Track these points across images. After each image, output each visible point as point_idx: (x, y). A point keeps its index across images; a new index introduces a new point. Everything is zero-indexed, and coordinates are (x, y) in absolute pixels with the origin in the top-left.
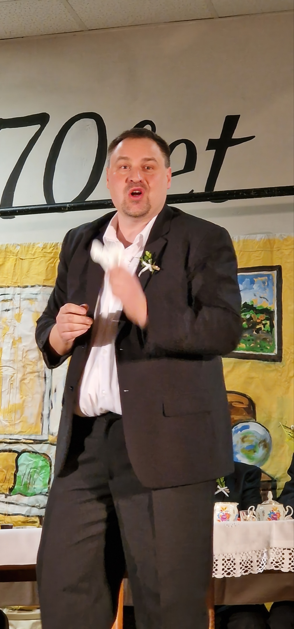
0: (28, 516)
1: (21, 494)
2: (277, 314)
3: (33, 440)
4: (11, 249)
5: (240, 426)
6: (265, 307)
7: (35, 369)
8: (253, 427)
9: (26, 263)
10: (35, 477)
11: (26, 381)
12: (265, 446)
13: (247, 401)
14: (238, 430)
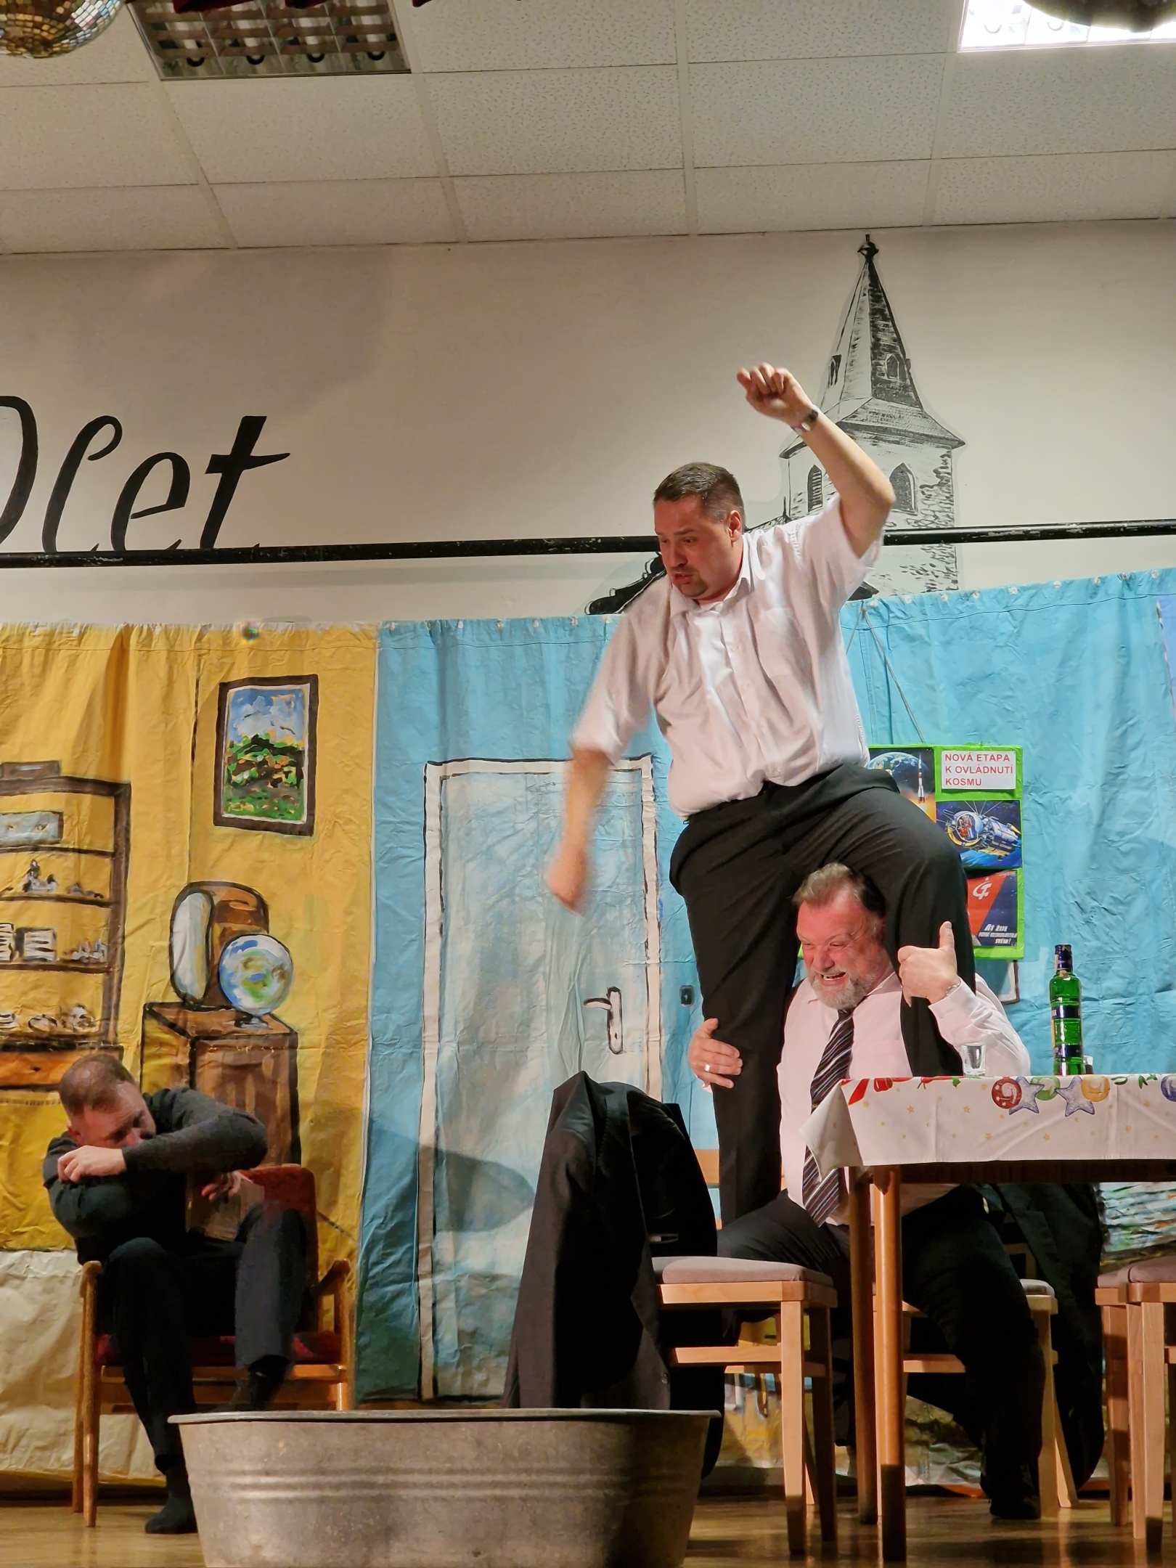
2: (309, 756)
5: (241, 941)
6: (289, 744)
8: (264, 944)
12: (282, 976)
13: (253, 901)
14: (238, 948)
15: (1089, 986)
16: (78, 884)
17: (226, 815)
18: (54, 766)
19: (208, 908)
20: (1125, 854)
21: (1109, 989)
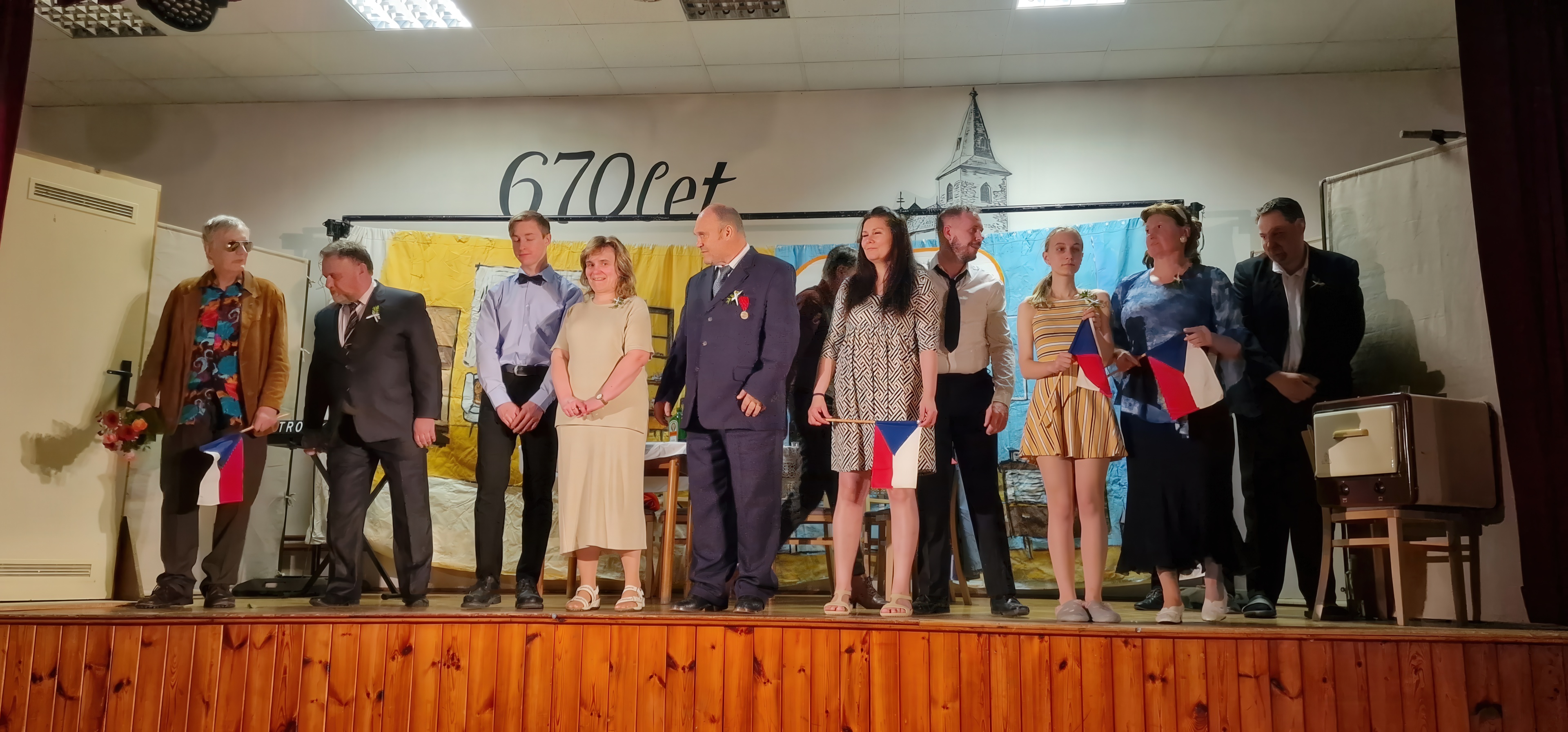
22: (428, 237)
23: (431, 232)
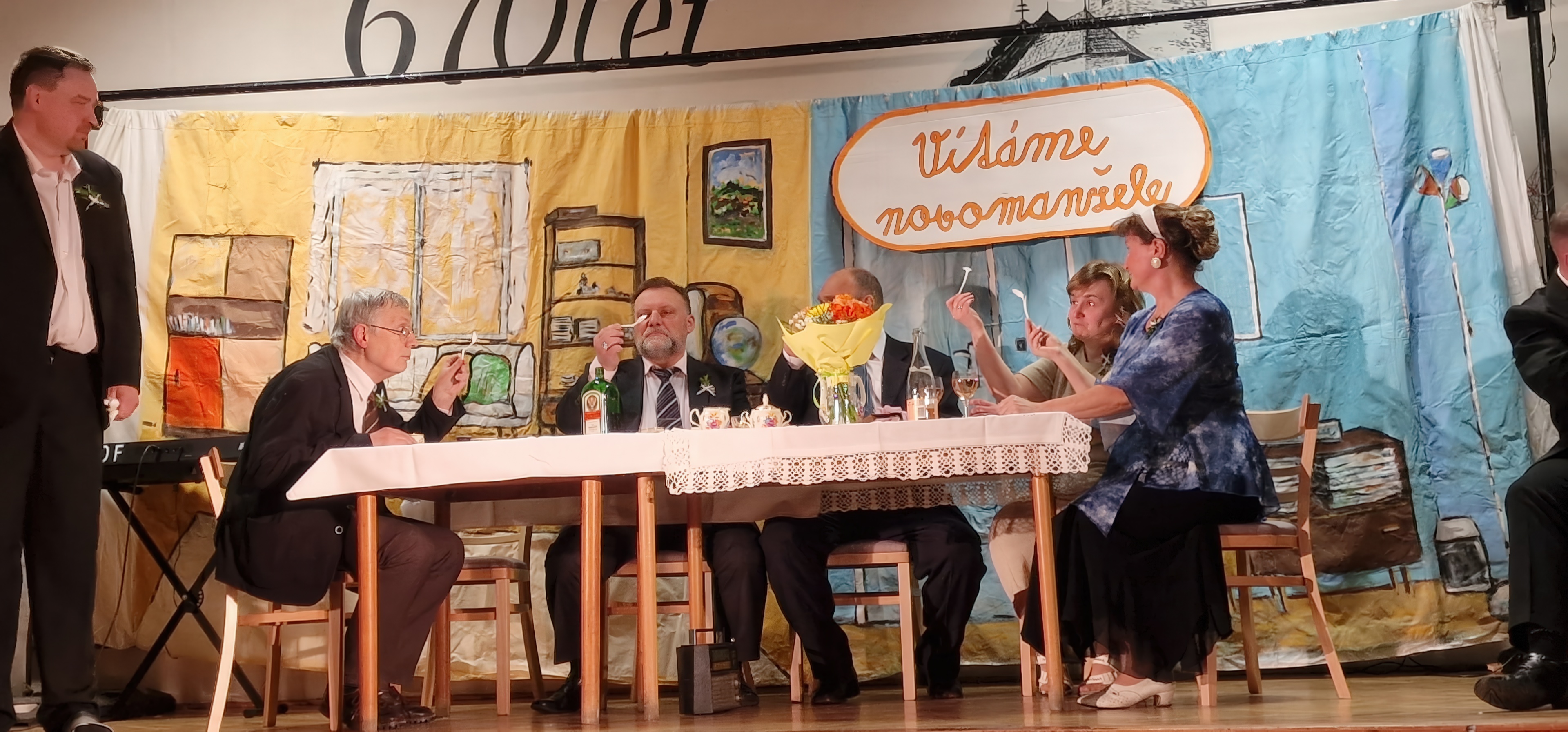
0: (485, 427)
1: (476, 402)
2: (767, 194)
3: (491, 340)
4: (460, 119)
5: (725, 321)
6: (752, 186)
7: (491, 258)
8: (741, 323)
9: (477, 136)
10: (492, 382)
11: (480, 272)
12: (754, 344)
13: (733, 294)
14: (723, 327)
15: (1316, 325)
16: (612, 288)
17: (712, 237)
18: (593, 209)
19: (702, 300)
20: (1339, 231)
21: (1330, 327)
22: (232, 121)
23: (236, 112)
